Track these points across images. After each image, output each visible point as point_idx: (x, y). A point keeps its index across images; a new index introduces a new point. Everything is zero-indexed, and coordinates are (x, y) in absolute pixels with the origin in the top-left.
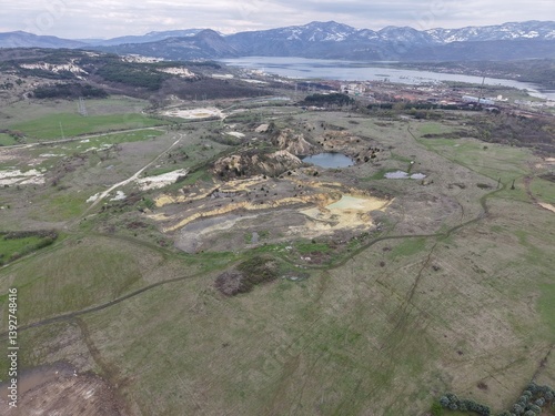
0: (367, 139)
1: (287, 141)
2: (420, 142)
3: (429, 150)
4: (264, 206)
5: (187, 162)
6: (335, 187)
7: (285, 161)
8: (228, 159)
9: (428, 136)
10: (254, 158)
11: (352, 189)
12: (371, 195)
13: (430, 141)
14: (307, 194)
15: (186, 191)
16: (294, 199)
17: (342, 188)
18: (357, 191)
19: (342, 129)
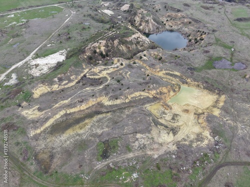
0: (196, 21)
1: (141, 21)
2: (234, 25)
3: (243, 34)
4: (118, 102)
5: (69, 43)
6: (175, 76)
7: (138, 43)
8: (96, 44)
9: (240, 20)
10: (116, 42)
11: (189, 80)
12: (205, 88)
13: (242, 24)
14: (154, 88)
15: (60, 80)
16: (142, 93)
17: (181, 78)
18: (193, 83)
19: (179, 11)
